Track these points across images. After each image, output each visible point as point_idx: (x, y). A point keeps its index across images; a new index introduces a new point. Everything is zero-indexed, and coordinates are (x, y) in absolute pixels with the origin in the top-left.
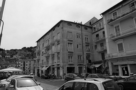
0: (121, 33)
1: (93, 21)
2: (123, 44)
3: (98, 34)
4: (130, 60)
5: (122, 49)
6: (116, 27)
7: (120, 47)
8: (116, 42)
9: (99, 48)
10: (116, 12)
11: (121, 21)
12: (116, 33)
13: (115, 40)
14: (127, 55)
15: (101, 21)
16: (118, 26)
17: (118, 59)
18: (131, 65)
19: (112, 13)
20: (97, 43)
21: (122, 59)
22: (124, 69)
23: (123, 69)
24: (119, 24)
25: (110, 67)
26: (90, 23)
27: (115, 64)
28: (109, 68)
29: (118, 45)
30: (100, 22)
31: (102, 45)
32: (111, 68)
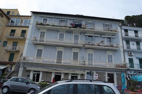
0: (45, 40)
1: (13, 12)
2: (43, 50)
3: (15, 30)
4: (44, 67)
5: (41, 56)
6: (41, 32)
7: (39, 53)
8: (37, 46)
9: (10, 47)
10: (47, 19)
11: (49, 30)
12: (40, 38)
13: (36, 45)
14: (43, 62)
15: (24, 17)
16: (44, 33)
17: (32, 64)
18: (44, 72)
19: (43, 18)
20: (8, 39)
21: (37, 65)
22: (36, 76)
23: (34, 75)
24: (45, 31)
25: (21, 71)
26: (9, 12)
27: (28, 68)
28: (18, 72)
29: (38, 50)
30: (23, 19)
31: (15, 44)
32: (22, 73)
